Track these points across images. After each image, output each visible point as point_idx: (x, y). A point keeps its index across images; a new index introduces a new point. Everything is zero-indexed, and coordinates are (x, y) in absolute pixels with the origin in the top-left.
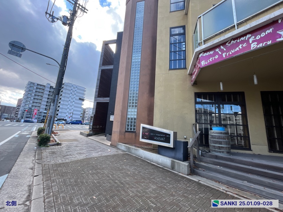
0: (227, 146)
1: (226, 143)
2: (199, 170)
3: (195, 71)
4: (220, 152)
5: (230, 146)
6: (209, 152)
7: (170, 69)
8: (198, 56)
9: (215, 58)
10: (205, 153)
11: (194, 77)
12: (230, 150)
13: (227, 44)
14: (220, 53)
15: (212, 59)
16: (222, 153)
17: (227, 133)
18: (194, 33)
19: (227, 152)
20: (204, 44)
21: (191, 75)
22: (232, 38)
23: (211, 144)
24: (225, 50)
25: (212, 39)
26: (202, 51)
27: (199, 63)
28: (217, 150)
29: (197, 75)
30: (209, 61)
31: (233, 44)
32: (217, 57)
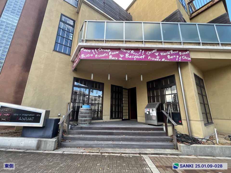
0: (90, 119)
1: (89, 117)
2: (66, 142)
3: (76, 60)
4: (84, 124)
5: (91, 118)
6: (77, 125)
7: (55, 50)
8: (80, 49)
9: (90, 56)
10: (74, 126)
11: (75, 64)
12: (91, 121)
13: (99, 50)
14: (94, 54)
15: (89, 56)
16: (86, 124)
17: (91, 110)
18: (81, 31)
19: (89, 123)
20: (86, 42)
21: (73, 62)
22: (102, 47)
23: (80, 118)
24: (97, 53)
25: (91, 42)
26: (83, 47)
27: (80, 55)
28: (83, 122)
29: (77, 64)
30: (87, 56)
31: (101, 51)
32: (92, 55)
